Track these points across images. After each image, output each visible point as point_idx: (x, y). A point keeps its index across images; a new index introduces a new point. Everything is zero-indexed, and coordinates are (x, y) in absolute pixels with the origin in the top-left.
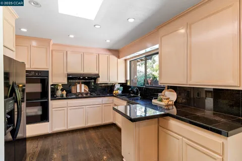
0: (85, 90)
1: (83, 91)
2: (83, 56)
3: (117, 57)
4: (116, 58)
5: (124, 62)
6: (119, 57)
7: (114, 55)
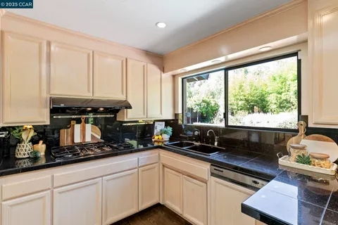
0: (93, 137)
1: (88, 139)
2: (91, 58)
3: (160, 68)
4: (159, 71)
5: (170, 79)
6: (163, 70)
7: (155, 64)
